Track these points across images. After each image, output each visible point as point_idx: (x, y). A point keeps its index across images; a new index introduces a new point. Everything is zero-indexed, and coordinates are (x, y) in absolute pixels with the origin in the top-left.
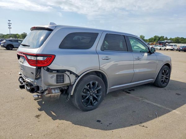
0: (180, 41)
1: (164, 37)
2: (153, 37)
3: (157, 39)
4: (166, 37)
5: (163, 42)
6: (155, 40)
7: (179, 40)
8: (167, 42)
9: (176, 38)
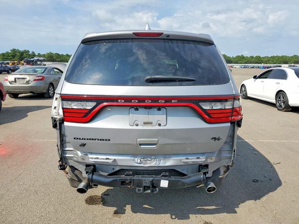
0: (55, 57)
1: (29, 51)
2: (10, 51)
3: (18, 54)
4: (33, 52)
5: (32, 59)
6: (14, 56)
7: (53, 57)
8: (38, 60)
9: (48, 54)
